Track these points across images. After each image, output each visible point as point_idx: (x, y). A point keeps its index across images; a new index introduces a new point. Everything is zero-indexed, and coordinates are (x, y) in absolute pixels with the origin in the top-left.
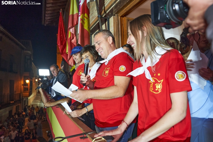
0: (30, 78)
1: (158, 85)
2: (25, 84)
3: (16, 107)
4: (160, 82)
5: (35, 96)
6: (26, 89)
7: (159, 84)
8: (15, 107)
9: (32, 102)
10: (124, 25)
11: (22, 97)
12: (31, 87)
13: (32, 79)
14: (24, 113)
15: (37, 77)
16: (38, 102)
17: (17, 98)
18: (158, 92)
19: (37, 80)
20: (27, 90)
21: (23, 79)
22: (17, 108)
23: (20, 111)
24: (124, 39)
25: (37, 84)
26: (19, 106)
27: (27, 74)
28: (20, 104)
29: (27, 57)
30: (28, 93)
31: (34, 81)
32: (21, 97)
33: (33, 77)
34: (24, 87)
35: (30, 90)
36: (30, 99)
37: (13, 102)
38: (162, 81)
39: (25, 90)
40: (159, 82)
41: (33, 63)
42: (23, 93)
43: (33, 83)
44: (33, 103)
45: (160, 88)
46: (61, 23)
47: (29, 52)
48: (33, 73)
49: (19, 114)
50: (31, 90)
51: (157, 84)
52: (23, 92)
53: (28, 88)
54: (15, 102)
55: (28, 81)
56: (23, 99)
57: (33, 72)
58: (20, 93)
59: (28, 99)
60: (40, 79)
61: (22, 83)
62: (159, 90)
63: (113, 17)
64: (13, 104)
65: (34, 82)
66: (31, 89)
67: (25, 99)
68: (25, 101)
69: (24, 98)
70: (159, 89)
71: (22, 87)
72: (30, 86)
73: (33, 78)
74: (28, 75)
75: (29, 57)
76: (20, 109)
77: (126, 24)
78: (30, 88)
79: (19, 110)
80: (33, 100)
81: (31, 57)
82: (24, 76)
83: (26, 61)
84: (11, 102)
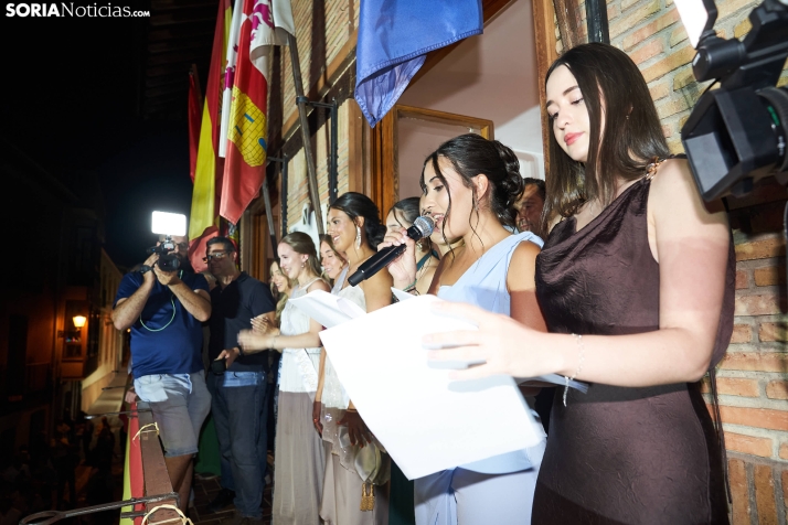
0: (91, 310)
2: (71, 331)
3: (32, 416)
5: (109, 375)
6: (72, 351)
8: (25, 417)
9: (99, 399)
10: (384, 132)
11: (58, 380)
12: (93, 342)
13: (98, 312)
16: (119, 399)
20: (79, 353)
21: (63, 311)
22: (36, 420)
24: (385, 179)
26: (43, 412)
27: (78, 295)
28: (46, 407)
29: (81, 231)
30: (81, 365)
31: (107, 320)
32: (54, 379)
33: (104, 306)
34: (64, 342)
35: (88, 353)
36: (89, 386)
37: (21, 397)
39: (70, 355)
41: (103, 252)
42: (63, 365)
43: (105, 328)
44: (98, 403)
47: (91, 213)
48: (104, 292)
50: (92, 355)
52: (63, 361)
53: (79, 346)
54: (25, 397)
55: (80, 321)
56: (58, 386)
57: (107, 288)
58: (51, 365)
59: (80, 385)
61: (60, 325)
63: (347, 101)
64: (22, 406)
65: (108, 324)
66: (94, 349)
67: (68, 388)
68: (69, 395)
69: (65, 383)
71: (59, 341)
72: (89, 340)
73: (102, 309)
74: (83, 298)
75: (88, 231)
76: (47, 425)
77: (391, 129)
78: (89, 346)
79: (43, 428)
80: (100, 392)
81: (96, 231)
82: (68, 303)
83: (79, 246)
84: (13, 399)
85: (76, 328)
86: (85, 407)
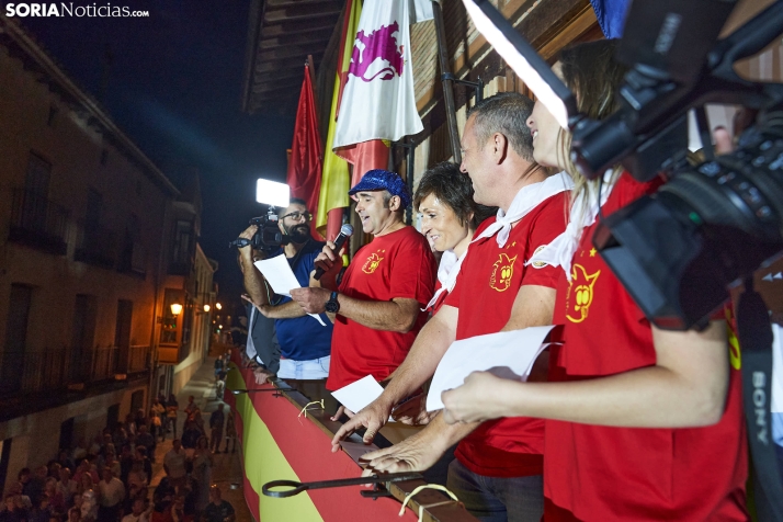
0: (186, 300)
1: (583, 291)
2: (168, 318)
3: (133, 395)
4: (591, 280)
5: (198, 362)
6: (168, 336)
7: (585, 287)
8: (128, 394)
9: (187, 384)
11: (156, 362)
12: (186, 330)
13: (191, 302)
14: (157, 420)
15: (209, 295)
16: (205, 386)
17: (137, 364)
18: (580, 317)
19: (207, 308)
20: (174, 340)
21: (162, 298)
22: (136, 399)
23: (143, 410)
25: (206, 320)
26: (142, 392)
27: (176, 283)
28: (144, 388)
29: (181, 223)
30: (176, 350)
31: (197, 311)
32: (152, 362)
33: (196, 296)
34: (162, 328)
35: (182, 340)
36: (180, 372)
37: (125, 376)
38: (597, 275)
39: (166, 340)
40: (587, 278)
41: (198, 246)
42: (159, 349)
43: (195, 318)
44: (187, 388)
45: (585, 302)
46: (305, 105)
47: (190, 208)
48: (197, 283)
49: (139, 421)
50: (185, 342)
51: (580, 287)
52: (160, 346)
53: (175, 333)
54: (129, 376)
55: (177, 309)
56: (155, 368)
57: (199, 280)
58: (150, 349)
59: (172, 370)
60: (219, 306)
61: (159, 312)
62: (583, 311)
64: (124, 384)
65: (198, 314)
66: (187, 336)
67: (162, 372)
68: (163, 377)
69: (160, 367)
70: (582, 305)
71: (158, 326)
72: (183, 327)
73: (195, 300)
74: (181, 287)
75: (187, 224)
76: (145, 404)
78: (183, 332)
79: (142, 407)
80: (189, 378)
81: (193, 224)
82: (166, 289)
83: (178, 238)
84: (119, 377)
85: (173, 315)
86: (176, 392)
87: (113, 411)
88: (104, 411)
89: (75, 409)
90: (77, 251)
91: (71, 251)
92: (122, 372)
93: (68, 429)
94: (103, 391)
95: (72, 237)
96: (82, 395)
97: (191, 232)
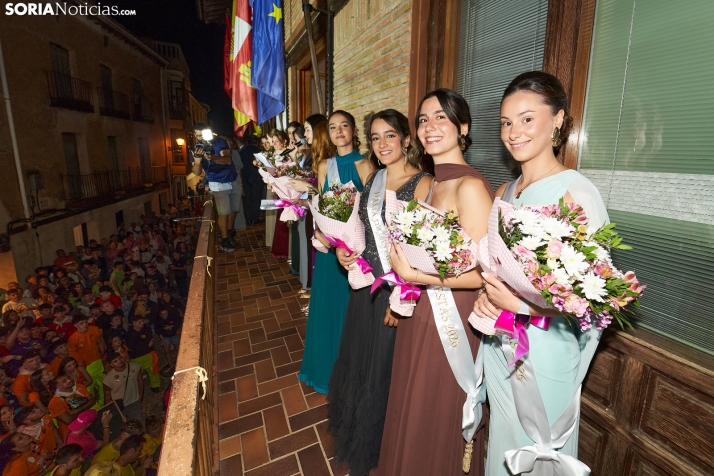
0: (186, 134)
2: (175, 146)
3: (159, 195)
6: (178, 159)
8: (156, 195)
11: (172, 175)
17: (159, 177)
20: (182, 159)
21: (170, 135)
22: (162, 197)
26: (165, 193)
27: (178, 125)
28: (167, 190)
29: (175, 84)
30: (184, 168)
32: (169, 175)
34: (173, 154)
36: (191, 179)
37: (152, 185)
39: (177, 161)
41: (190, 96)
42: (173, 167)
47: (179, 73)
52: (173, 165)
53: (182, 156)
54: (154, 185)
55: (181, 142)
56: (172, 178)
58: (166, 167)
59: (185, 179)
61: (168, 143)
64: (153, 189)
67: (178, 180)
68: (179, 184)
69: (176, 177)
71: (169, 153)
74: (181, 127)
75: (180, 84)
76: (168, 200)
81: (183, 83)
82: (172, 130)
83: (174, 94)
84: (147, 185)
85: (178, 146)
87: (148, 205)
88: (142, 205)
89: (121, 205)
90: (101, 109)
91: (96, 109)
92: (149, 182)
93: (120, 216)
94: (138, 195)
95: (96, 101)
96: (126, 198)
97: (183, 89)
